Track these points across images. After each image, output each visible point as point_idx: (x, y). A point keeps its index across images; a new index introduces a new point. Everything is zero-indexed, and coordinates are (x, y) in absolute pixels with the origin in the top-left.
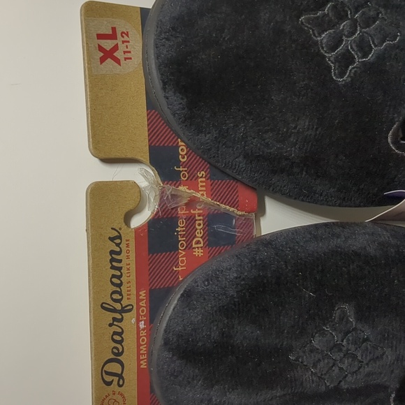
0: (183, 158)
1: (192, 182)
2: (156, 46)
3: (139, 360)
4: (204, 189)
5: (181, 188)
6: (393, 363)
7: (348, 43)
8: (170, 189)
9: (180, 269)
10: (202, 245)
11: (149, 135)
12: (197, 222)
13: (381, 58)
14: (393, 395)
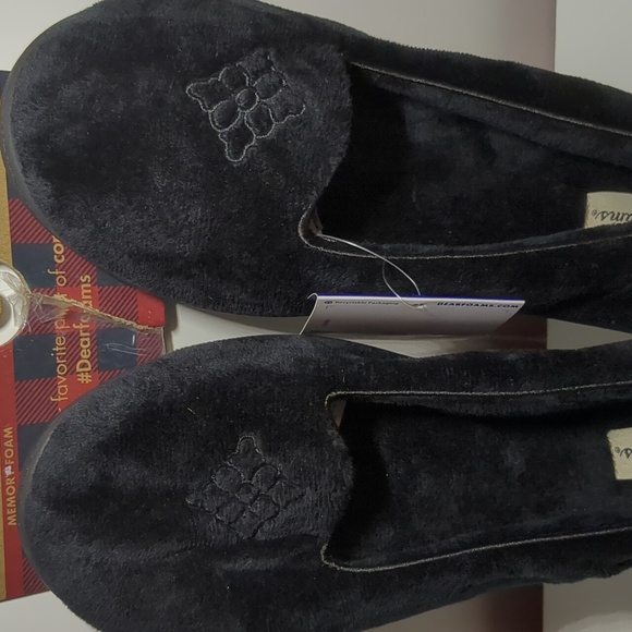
0: (60, 258)
1: (73, 289)
2: (13, 121)
3: (5, 516)
4: (90, 297)
5: (57, 296)
6: (316, 505)
7: (245, 116)
8: (41, 298)
9: (59, 399)
10: (89, 369)
11: (11, 231)
12: (82, 340)
13: (281, 133)
14: (324, 547)
